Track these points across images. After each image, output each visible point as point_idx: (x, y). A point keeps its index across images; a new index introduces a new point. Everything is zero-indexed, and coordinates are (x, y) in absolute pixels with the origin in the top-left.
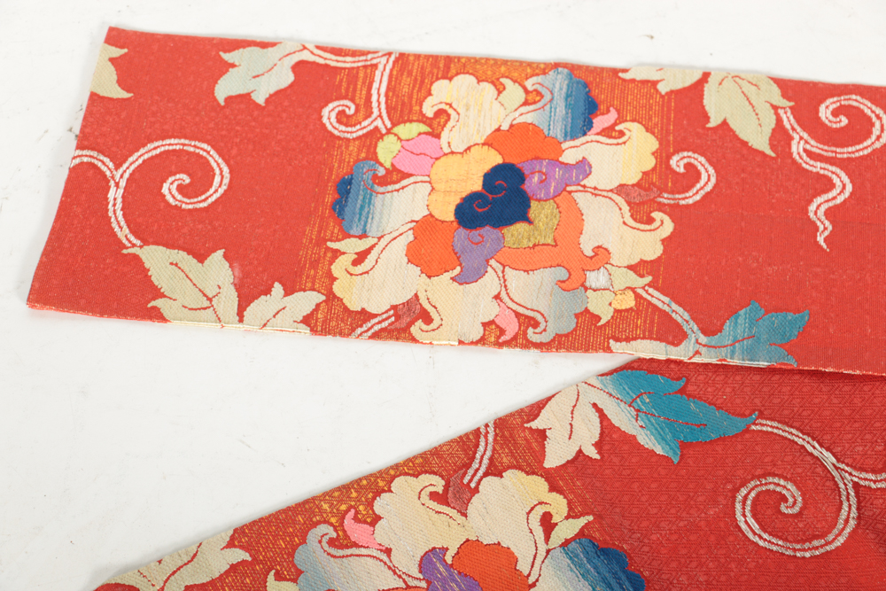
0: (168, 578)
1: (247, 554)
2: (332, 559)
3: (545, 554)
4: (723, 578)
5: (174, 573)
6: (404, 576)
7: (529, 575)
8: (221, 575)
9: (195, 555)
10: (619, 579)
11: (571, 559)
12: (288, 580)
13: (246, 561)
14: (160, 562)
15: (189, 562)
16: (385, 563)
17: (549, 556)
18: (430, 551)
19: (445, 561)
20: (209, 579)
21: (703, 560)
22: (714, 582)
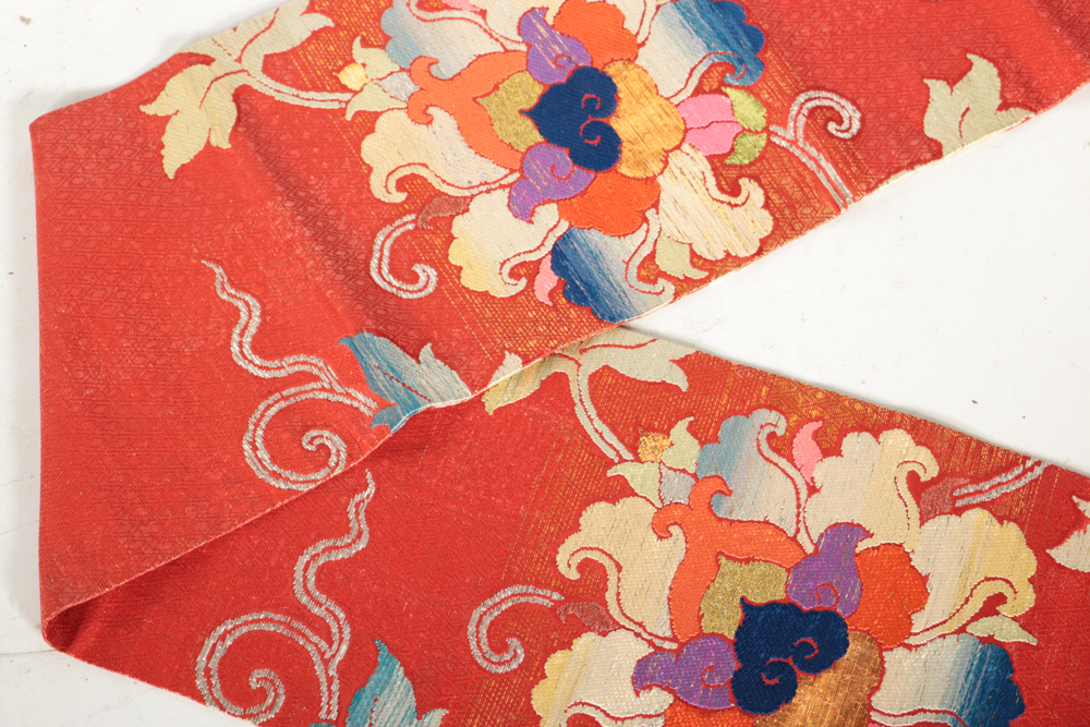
0: (245, 47)
1: (330, 20)
2: (422, 23)
3: (654, 10)
4: (849, 28)
5: (251, 41)
6: (501, 40)
7: (638, 34)
8: (303, 43)
9: (272, 22)
10: (736, 33)
11: (683, 14)
12: (375, 47)
13: (329, 27)
14: (235, 29)
15: (267, 29)
16: (481, 26)
17: (659, 12)
18: (529, 11)
19: (545, 21)
20: (289, 48)
21: (827, 9)
22: (839, 33)
